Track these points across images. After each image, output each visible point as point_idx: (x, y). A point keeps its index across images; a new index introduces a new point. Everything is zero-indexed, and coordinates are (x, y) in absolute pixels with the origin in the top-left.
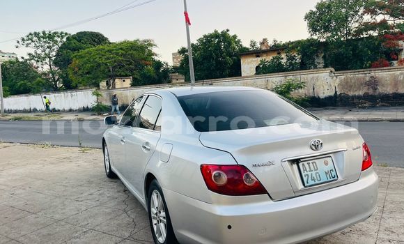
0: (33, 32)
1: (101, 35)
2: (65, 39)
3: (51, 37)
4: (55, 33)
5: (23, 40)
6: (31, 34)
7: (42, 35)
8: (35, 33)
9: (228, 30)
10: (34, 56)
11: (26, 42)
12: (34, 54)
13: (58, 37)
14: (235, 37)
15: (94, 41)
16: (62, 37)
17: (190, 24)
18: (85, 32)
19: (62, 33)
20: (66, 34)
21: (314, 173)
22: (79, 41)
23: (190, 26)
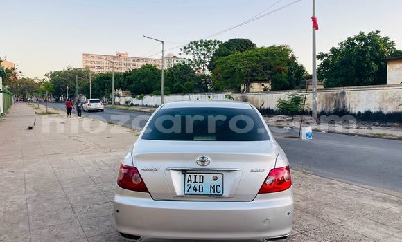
0: (193, 41)
1: (249, 41)
2: (217, 47)
3: (206, 44)
4: (210, 41)
5: (185, 48)
6: (191, 43)
7: (199, 43)
8: (195, 42)
9: (378, 32)
10: (192, 62)
11: (187, 50)
12: (192, 60)
13: (212, 44)
14: (386, 39)
15: (242, 47)
16: (215, 45)
17: (317, 28)
18: (236, 39)
19: (215, 41)
20: (218, 42)
21: (198, 184)
22: (228, 48)
23: (316, 31)
